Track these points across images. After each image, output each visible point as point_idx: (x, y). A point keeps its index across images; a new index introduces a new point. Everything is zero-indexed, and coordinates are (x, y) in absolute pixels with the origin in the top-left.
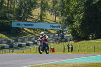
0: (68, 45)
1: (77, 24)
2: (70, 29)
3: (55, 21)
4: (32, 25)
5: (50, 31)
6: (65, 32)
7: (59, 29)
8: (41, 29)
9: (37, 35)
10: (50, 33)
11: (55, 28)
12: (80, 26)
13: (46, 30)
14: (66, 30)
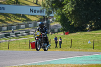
0: (56, 39)
1: (68, 8)
2: (59, 14)
3: (36, 3)
4: (3, 9)
5: (29, 17)
6: (51, 20)
7: (42, 14)
8: (16, 15)
9: (10, 23)
10: (28, 20)
11: (36, 14)
12: (72, 11)
13: (24, 16)
14: (53, 17)
